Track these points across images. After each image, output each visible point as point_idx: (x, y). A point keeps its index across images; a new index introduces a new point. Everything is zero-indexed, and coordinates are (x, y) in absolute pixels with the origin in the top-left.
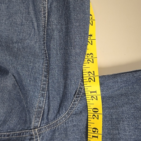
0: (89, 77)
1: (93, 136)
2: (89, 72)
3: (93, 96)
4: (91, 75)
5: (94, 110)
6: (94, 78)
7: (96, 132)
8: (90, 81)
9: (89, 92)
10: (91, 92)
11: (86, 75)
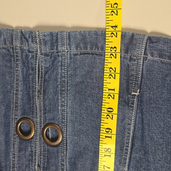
0: (110, 74)
1: (106, 137)
2: (111, 68)
3: (110, 94)
4: (112, 72)
5: (109, 110)
6: (115, 75)
7: (110, 133)
8: (110, 78)
9: (107, 89)
10: (109, 90)
11: (107, 71)
